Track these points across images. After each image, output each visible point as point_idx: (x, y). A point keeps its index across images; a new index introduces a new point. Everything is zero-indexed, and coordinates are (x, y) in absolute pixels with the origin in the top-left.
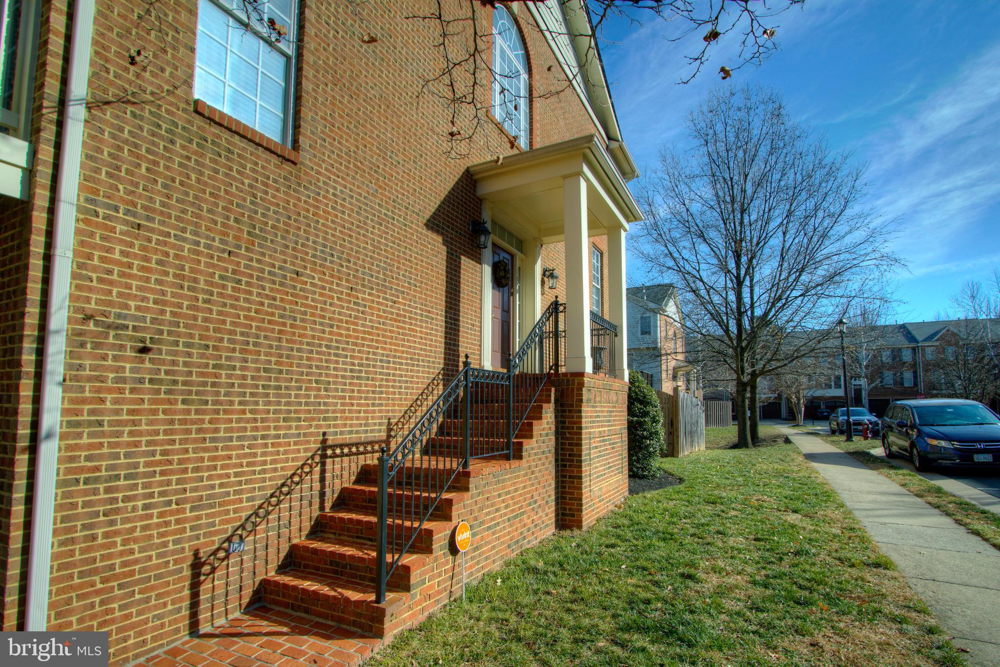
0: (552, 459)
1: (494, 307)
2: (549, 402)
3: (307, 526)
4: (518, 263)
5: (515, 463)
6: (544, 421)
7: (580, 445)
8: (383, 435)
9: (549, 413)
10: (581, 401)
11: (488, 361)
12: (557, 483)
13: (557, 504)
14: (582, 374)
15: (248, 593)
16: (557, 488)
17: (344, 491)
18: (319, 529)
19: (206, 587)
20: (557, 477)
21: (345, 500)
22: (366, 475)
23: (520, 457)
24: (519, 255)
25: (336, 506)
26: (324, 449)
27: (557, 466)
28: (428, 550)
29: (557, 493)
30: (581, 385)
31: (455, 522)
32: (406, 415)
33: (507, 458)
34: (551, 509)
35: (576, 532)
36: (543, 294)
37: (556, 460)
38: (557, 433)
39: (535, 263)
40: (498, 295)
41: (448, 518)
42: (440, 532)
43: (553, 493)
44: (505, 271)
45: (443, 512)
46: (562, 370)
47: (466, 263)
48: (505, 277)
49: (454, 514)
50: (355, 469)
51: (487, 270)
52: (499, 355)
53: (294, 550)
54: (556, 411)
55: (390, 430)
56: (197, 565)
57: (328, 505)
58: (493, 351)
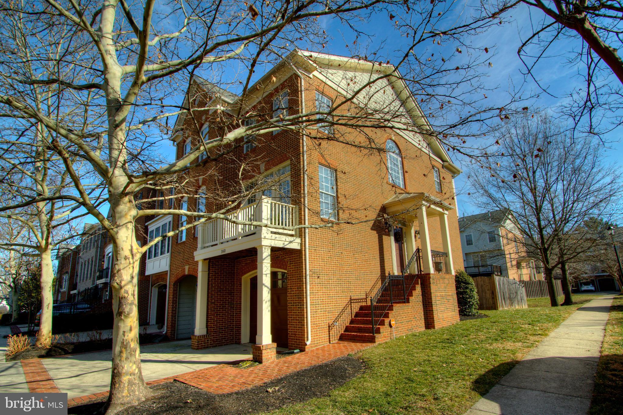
0: (421, 304)
1: (396, 250)
2: (418, 284)
3: (349, 321)
4: (404, 231)
5: (407, 304)
6: (417, 291)
7: (431, 299)
8: (365, 297)
9: (418, 288)
10: (430, 283)
11: (396, 271)
12: (424, 313)
13: (425, 320)
14: (429, 274)
15: (338, 336)
16: (424, 315)
17: (356, 312)
18: (352, 322)
19: (331, 332)
20: (424, 311)
21: (357, 315)
22: (362, 308)
23: (409, 302)
24: (404, 228)
25: (356, 316)
26: (351, 300)
27: (424, 307)
28: (384, 325)
29: (424, 317)
30: (430, 278)
31: (390, 318)
32: (371, 291)
33: (404, 302)
34: (423, 321)
35: (432, 330)
36: (416, 241)
37: (423, 305)
38: (422, 295)
39: (411, 229)
40: (397, 245)
41: (388, 317)
42: (387, 321)
43: (423, 316)
44: (399, 235)
45: (387, 316)
46: (422, 273)
47: (385, 237)
48: (399, 238)
49: (390, 316)
50: (359, 306)
51: (392, 238)
52: (400, 268)
53: (347, 327)
54: (422, 287)
55: (366, 295)
56: (329, 327)
57: (353, 316)
58: (397, 266)
